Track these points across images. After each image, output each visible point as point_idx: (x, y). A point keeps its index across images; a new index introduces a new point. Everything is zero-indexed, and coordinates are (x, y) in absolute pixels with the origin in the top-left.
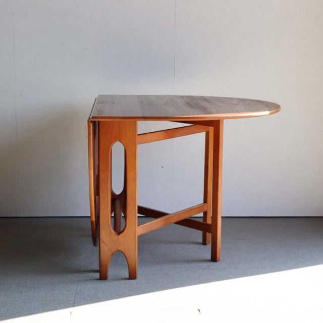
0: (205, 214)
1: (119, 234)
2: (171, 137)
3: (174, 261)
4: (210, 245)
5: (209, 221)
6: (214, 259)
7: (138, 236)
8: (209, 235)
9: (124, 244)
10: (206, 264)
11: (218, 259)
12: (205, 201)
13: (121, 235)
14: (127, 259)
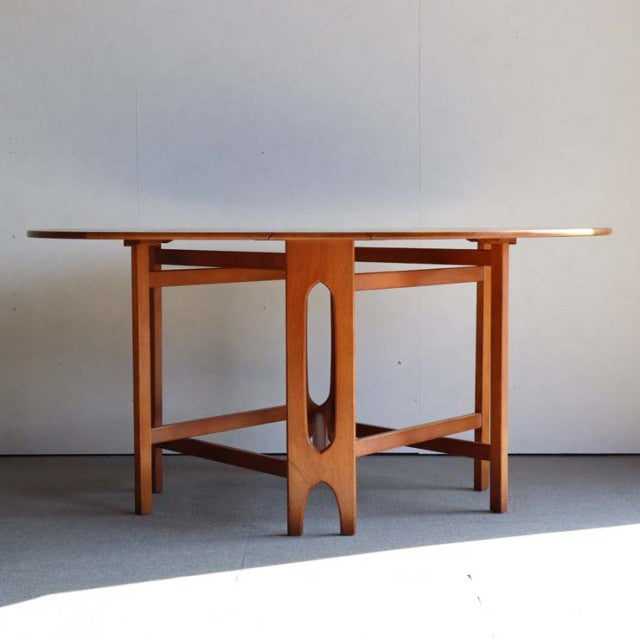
0: (478, 433)
1: (322, 452)
2: (415, 285)
3: (422, 512)
4: (488, 491)
5: (487, 439)
6: (496, 507)
7: (357, 459)
8: (486, 465)
9: (332, 469)
10: (481, 516)
11: (502, 508)
12: (478, 409)
13: (326, 453)
14: (336, 498)
